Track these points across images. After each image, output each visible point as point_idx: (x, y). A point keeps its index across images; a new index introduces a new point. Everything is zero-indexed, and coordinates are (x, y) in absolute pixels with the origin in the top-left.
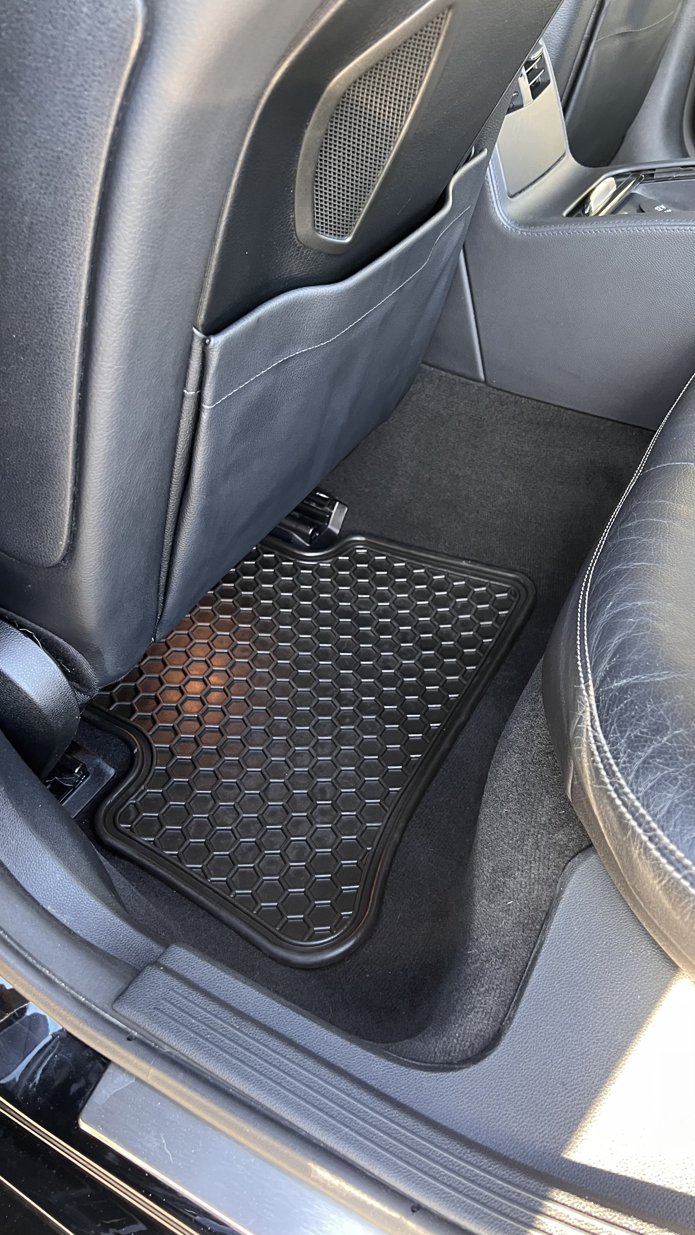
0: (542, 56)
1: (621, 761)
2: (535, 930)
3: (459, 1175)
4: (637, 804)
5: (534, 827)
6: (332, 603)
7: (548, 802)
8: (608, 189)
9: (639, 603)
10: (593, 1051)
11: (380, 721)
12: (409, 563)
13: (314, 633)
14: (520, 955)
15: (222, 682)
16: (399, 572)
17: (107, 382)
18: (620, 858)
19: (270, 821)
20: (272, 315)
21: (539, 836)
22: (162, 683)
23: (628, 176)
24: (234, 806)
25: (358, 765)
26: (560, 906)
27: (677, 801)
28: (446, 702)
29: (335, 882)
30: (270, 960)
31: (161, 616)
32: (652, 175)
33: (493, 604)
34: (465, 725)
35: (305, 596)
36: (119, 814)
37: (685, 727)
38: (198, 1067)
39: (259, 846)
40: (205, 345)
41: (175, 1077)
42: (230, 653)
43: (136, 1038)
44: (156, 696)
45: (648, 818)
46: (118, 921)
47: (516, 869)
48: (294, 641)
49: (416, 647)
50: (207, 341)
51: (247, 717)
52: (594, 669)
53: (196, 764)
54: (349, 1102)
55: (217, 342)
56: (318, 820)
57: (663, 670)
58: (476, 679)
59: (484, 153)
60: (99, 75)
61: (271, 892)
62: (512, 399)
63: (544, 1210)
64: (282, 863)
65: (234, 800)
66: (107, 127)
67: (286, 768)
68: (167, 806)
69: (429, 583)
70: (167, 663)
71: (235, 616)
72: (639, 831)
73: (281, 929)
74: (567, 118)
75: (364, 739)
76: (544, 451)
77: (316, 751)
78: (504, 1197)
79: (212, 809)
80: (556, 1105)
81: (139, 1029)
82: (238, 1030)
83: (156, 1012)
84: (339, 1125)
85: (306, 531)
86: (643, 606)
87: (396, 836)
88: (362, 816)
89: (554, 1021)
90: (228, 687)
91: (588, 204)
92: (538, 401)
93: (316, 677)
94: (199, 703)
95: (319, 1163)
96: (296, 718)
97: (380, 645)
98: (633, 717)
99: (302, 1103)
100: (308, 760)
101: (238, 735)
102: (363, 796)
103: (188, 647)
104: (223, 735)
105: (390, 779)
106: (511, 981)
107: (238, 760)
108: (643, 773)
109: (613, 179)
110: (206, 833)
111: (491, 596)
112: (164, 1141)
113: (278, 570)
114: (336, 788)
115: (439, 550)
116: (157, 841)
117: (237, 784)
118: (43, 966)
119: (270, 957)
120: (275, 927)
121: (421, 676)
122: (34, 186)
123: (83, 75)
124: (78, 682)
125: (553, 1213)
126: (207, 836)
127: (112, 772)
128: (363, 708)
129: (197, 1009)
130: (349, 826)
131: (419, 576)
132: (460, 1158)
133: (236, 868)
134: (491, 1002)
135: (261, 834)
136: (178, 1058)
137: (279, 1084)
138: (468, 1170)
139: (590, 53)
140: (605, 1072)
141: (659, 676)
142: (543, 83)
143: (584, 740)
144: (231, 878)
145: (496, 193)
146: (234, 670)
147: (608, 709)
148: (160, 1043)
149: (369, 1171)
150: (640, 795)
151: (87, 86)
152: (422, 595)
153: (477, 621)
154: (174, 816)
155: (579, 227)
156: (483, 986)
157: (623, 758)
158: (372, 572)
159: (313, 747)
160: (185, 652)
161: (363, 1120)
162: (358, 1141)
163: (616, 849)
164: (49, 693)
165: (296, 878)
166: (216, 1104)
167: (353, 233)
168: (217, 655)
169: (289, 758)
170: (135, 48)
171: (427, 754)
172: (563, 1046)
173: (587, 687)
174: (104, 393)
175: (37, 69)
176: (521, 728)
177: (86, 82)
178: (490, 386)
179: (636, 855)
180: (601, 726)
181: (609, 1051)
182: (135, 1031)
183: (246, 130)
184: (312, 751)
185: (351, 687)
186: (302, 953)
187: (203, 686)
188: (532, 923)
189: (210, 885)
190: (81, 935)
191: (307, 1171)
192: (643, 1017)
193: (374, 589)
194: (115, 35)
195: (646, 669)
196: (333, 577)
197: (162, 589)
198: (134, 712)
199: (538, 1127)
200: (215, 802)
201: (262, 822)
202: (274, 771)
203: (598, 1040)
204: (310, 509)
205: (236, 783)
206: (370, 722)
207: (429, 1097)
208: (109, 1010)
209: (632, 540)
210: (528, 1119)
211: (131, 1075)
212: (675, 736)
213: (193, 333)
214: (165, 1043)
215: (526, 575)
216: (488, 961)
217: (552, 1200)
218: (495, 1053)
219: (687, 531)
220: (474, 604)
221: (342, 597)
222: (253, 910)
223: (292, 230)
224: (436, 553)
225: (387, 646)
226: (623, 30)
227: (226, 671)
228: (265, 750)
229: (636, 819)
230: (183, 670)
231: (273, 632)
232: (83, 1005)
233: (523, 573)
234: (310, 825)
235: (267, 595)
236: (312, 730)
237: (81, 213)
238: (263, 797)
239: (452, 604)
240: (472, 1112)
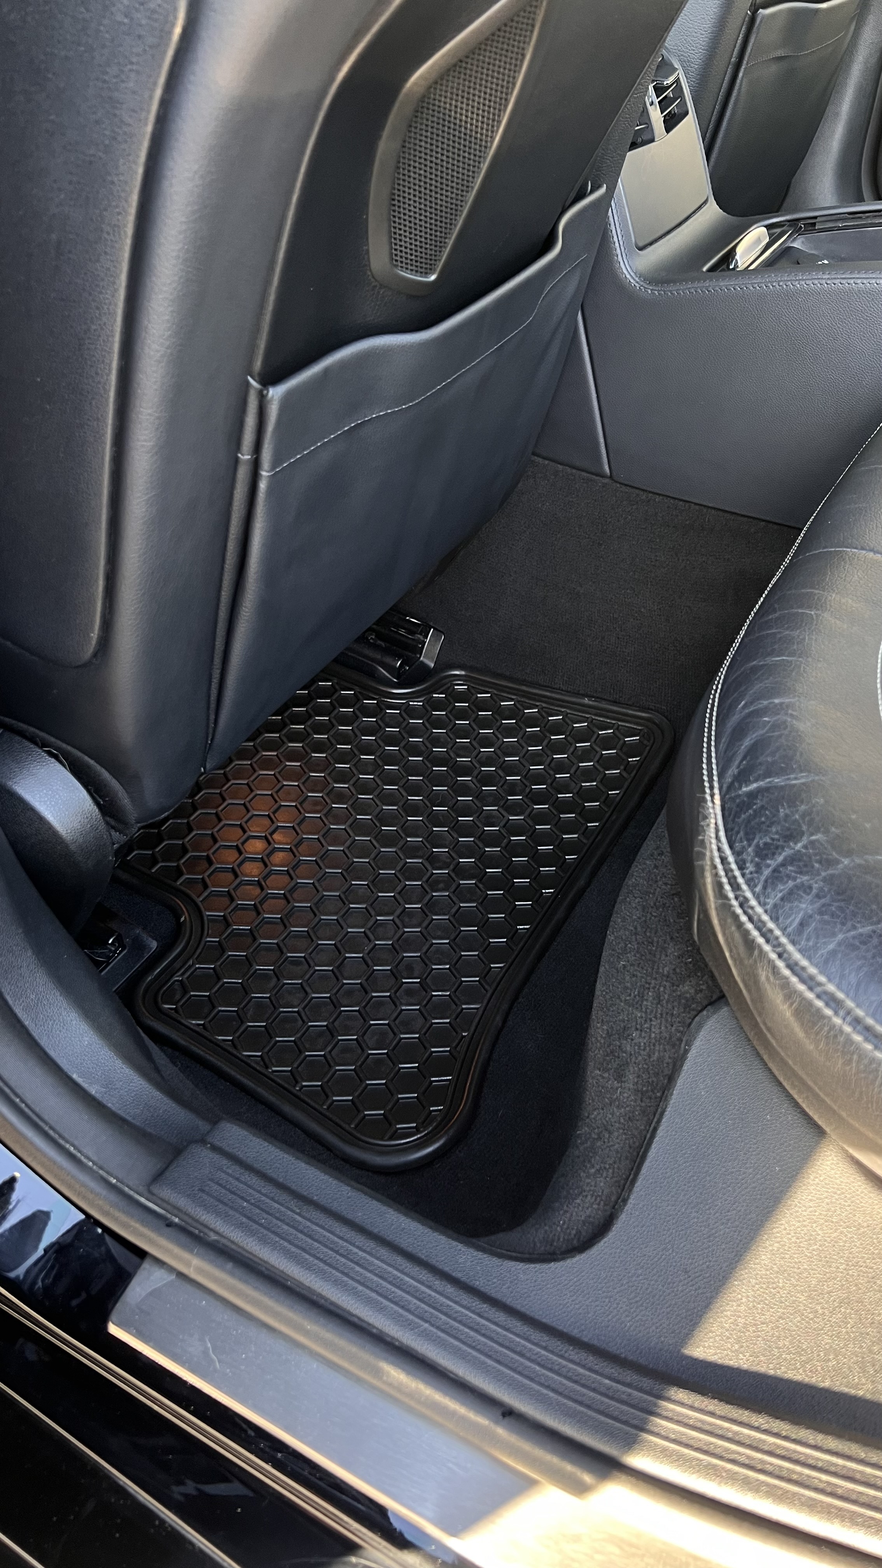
0: (677, 81)
1: (747, 871)
2: (656, 1098)
3: (559, 1374)
4: (765, 918)
5: (655, 979)
6: (423, 748)
7: (673, 950)
8: (759, 240)
9: (777, 701)
10: (722, 1233)
11: (481, 886)
12: (519, 701)
13: (401, 784)
14: (637, 1128)
15: (289, 841)
16: (507, 713)
17: (147, 432)
18: (749, 991)
19: (345, 1002)
20: (343, 365)
21: (662, 989)
22: (215, 841)
23: (783, 226)
24: (301, 984)
25: (452, 937)
26: (685, 1068)
27: (810, 912)
28: (562, 864)
29: (423, 1073)
30: (342, 1162)
31: (212, 740)
32: (814, 224)
33: (621, 749)
34: (585, 891)
35: (391, 740)
36: (162, 992)
37: (824, 833)
38: (251, 1257)
39: (331, 1031)
40: (262, 399)
41: (222, 1268)
42: (299, 806)
43: (177, 1225)
44: (208, 856)
45: (778, 932)
46: (157, 1094)
47: (633, 1029)
48: (376, 793)
49: (526, 800)
50: (265, 392)
51: (318, 881)
52: (720, 776)
53: (256, 934)
54: (430, 1295)
55: (276, 393)
56: (403, 1001)
57: (801, 771)
58: (599, 837)
59: (603, 190)
60: (138, 63)
61: (344, 1084)
62: (644, 497)
63: (659, 1411)
64: (359, 1051)
65: (301, 978)
66: (146, 125)
67: (366, 941)
68: (220, 984)
69: (543, 725)
70: (222, 817)
71: (305, 764)
72: (767, 948)
73: (357, 1126)
74: (712, 160)
75: (460, 907)
76: (683, 560)
77: (402, 921)
78: (612, 1398)
79: (274, 987)
80: (676, 1295)
81: (180, 1215)
82: (299, 1214)
83: (200, 1194)
84: (417, 1320)
85: (393, 663)
86: (781, 704)
87: (499, 1019)
88: (456, 996)
89: (675, 1201)
90: (297, 846)
91: (733, 258)
92: (675, 499)
93: (403, 836)
94: (261, 865)
95: (393, 1363)
96: (377, 883)
97: (482, 798)
98: (764, 823)
99: (374, 1295)
100: (393, 932)
101: (307, 902)
102: (459, 973)
103: (248, 799)
104: (289, 902)
105: (490, 954)
106: (627, 1158)
107: (307, 931)
108: (773, 883)
109: (765, 229)
110: (267, 1015)
111: (620, 739)
112: (209, 1345)
113: (358, 709)
114: (426, 965)
115: (557, 686)
116: (208, 1025)
117: (306, 960)
118: (67, 1142)
119: (343, 1160)
120: (349, 1124)
121: (532, 834)
122: (62, 196)
123: (119, 63)
124: (112, 816)
125: (670, 1415)
126: (268, 1019)
127: (154, 945)
128: (460, 871)
129: (251, 1191)
130: (441, 1009)
131: (531, 717)
132: (562, 1357)
133: (303, 1056)
134: (602, 1184)
135: (334, 1016)
136: (227, 1246)
137: (347, 1275)
138: (570, 1369)
139: (738, 81)
140: (736, 1255)
141: (796, 779)
142: (680, 114)
143: (708, 854)
144: (297, 1068)
145: (621, 243)
146: (302, 827)
147: (735, 817)
148: (206, 1231)
149: (451, 1372)
150: (768, 907)
151: (123, 77)
152: (534, 739)
153: (602, 770)
154: (227, 996)
155: (722, 284)
156: (593, 1166)
157: (750, 867)
158: (473, 712)
159: (398, 917)
160: (244, 805)
161: (446, 1314)
162: (439, 1337)
163: (744, 981)
164: (76, 825)
165: (375, 1068)
166: (271, 1297)
167: (438, 270)
168: (282, 808)
169: (370, 929)
170: (178, 30)
171: (537, 926)
172: (687, 1228)
173: (712, 796)
174: (143, 446)
175: (67, 58)
176: (643, 870)
177: (122, 71)
178: (616, 482)
179: (763, 978)
180: (726, 836)
181: (740, 1232)
182: (176, 1216)
183: (308, 136)
184: (397, 921)
185: (446, 847)
186: (382, 1153)
187: (265, 844)
188: (652, 1091)
189: (272, 1077)
190: (114, 1109)
191: (378, 1373)
192: (782, 1191)
193: (476, 732)
194: (156, 16)
195: (782, 772)
196: (425, 718)
197: (213, 706)
198: (181, 874)
199: (655, 1321)
200: (279, 980)
201: (335, 1003)
202: (351, 943)
203: (728, 1220)
204: (398, 637)
205: (304, 957)
206: (469, 888)
207: (526, 1290)
208: (146, 1193)
209: (771, 634)
210: (643, 1313)
211: (171, 1269)
212: (812, 843)
213: (248, 382)
214: (211, 1230)
215: (663, 714)
216: (599, 1138)
217: (669, 1399)
218: (605, 1239)
219: (838, 622)
220: (598, 749)
221: (436, 741)
222: (323, 1104)
223: (366, 265)
224: (552, 689)
225: (491, 799)
226: (780, 53)
227: (293, 827)
228: (340, 920)
229: (763, 935)
230: (241, 826)
231: (352, 782)
232: (113, 1187)
233: (658, 712)
234: (394, 1007)
235: (344, 738)
236: (397, 896)
237: (117, 228)
238: (338, 974)
239: (572, 750)
240: (577, 1306)
